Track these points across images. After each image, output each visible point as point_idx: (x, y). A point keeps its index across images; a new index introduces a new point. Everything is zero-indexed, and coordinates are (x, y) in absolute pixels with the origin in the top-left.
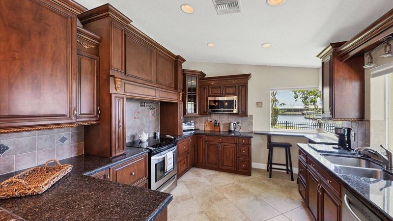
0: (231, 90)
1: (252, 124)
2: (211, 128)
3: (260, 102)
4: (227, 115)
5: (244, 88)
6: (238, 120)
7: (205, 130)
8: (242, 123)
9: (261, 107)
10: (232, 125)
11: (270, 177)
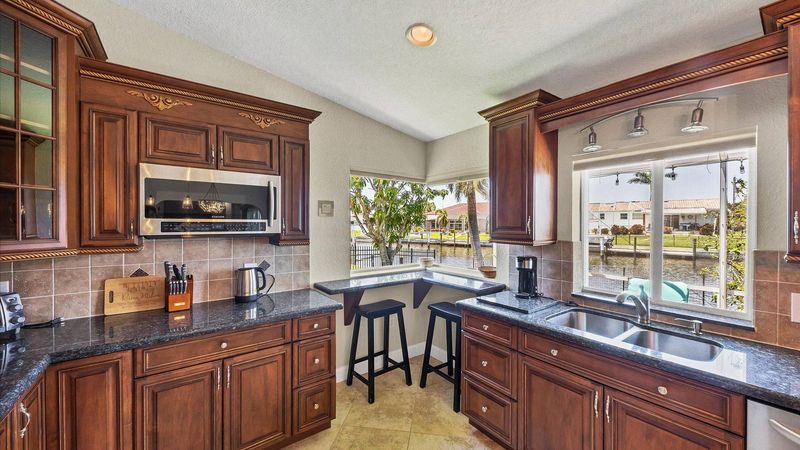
0: (253, 152)
1: (307, 265)
2: (139, 304)
3: (327, 202)
4: (223, 243)
5: (298, 153)
6: (266, 257)
7: (100, 320)
8: (279, 265)
9: (331, 214)
10: (251, 277)
11: (371, 399)
